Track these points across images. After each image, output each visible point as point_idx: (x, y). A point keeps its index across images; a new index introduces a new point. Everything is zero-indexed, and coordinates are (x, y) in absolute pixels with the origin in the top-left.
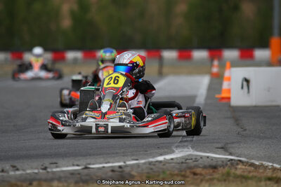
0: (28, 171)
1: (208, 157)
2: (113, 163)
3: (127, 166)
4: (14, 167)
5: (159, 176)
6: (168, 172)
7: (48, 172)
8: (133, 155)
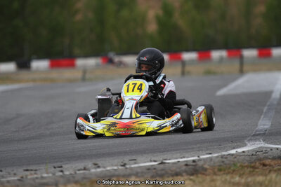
0: (108, 168)
1: (277, 149)
2: (188, 157)
3: (200, 160)
4: (96, 164)
5: (230, 168)
6: (239, 165)
7: (127, 168)
8: (207, 150)
